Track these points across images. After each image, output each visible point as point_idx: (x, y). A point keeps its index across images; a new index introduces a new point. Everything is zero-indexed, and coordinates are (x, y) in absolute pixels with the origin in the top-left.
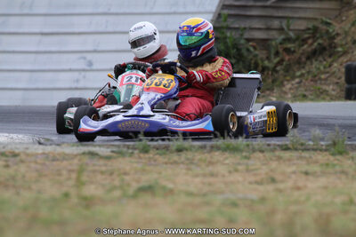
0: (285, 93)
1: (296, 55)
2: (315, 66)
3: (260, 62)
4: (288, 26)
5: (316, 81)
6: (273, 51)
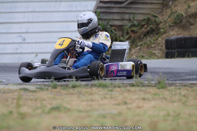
0: (132, 55)
1: (138, 34)
2: (148, 39)
3: (118, 38)
4: (134, 18)
5: (149, 48)
6: (125, 32)
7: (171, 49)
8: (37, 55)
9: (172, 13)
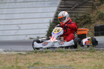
1: (80, 24)
4: (77, 15)
7: (98, 31)
8: (26, 36)
9: (98, 12)
